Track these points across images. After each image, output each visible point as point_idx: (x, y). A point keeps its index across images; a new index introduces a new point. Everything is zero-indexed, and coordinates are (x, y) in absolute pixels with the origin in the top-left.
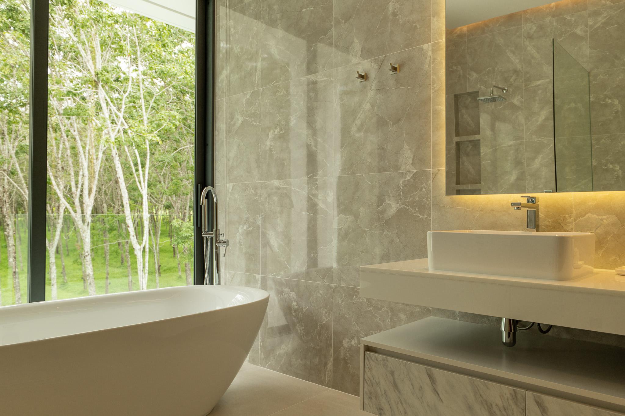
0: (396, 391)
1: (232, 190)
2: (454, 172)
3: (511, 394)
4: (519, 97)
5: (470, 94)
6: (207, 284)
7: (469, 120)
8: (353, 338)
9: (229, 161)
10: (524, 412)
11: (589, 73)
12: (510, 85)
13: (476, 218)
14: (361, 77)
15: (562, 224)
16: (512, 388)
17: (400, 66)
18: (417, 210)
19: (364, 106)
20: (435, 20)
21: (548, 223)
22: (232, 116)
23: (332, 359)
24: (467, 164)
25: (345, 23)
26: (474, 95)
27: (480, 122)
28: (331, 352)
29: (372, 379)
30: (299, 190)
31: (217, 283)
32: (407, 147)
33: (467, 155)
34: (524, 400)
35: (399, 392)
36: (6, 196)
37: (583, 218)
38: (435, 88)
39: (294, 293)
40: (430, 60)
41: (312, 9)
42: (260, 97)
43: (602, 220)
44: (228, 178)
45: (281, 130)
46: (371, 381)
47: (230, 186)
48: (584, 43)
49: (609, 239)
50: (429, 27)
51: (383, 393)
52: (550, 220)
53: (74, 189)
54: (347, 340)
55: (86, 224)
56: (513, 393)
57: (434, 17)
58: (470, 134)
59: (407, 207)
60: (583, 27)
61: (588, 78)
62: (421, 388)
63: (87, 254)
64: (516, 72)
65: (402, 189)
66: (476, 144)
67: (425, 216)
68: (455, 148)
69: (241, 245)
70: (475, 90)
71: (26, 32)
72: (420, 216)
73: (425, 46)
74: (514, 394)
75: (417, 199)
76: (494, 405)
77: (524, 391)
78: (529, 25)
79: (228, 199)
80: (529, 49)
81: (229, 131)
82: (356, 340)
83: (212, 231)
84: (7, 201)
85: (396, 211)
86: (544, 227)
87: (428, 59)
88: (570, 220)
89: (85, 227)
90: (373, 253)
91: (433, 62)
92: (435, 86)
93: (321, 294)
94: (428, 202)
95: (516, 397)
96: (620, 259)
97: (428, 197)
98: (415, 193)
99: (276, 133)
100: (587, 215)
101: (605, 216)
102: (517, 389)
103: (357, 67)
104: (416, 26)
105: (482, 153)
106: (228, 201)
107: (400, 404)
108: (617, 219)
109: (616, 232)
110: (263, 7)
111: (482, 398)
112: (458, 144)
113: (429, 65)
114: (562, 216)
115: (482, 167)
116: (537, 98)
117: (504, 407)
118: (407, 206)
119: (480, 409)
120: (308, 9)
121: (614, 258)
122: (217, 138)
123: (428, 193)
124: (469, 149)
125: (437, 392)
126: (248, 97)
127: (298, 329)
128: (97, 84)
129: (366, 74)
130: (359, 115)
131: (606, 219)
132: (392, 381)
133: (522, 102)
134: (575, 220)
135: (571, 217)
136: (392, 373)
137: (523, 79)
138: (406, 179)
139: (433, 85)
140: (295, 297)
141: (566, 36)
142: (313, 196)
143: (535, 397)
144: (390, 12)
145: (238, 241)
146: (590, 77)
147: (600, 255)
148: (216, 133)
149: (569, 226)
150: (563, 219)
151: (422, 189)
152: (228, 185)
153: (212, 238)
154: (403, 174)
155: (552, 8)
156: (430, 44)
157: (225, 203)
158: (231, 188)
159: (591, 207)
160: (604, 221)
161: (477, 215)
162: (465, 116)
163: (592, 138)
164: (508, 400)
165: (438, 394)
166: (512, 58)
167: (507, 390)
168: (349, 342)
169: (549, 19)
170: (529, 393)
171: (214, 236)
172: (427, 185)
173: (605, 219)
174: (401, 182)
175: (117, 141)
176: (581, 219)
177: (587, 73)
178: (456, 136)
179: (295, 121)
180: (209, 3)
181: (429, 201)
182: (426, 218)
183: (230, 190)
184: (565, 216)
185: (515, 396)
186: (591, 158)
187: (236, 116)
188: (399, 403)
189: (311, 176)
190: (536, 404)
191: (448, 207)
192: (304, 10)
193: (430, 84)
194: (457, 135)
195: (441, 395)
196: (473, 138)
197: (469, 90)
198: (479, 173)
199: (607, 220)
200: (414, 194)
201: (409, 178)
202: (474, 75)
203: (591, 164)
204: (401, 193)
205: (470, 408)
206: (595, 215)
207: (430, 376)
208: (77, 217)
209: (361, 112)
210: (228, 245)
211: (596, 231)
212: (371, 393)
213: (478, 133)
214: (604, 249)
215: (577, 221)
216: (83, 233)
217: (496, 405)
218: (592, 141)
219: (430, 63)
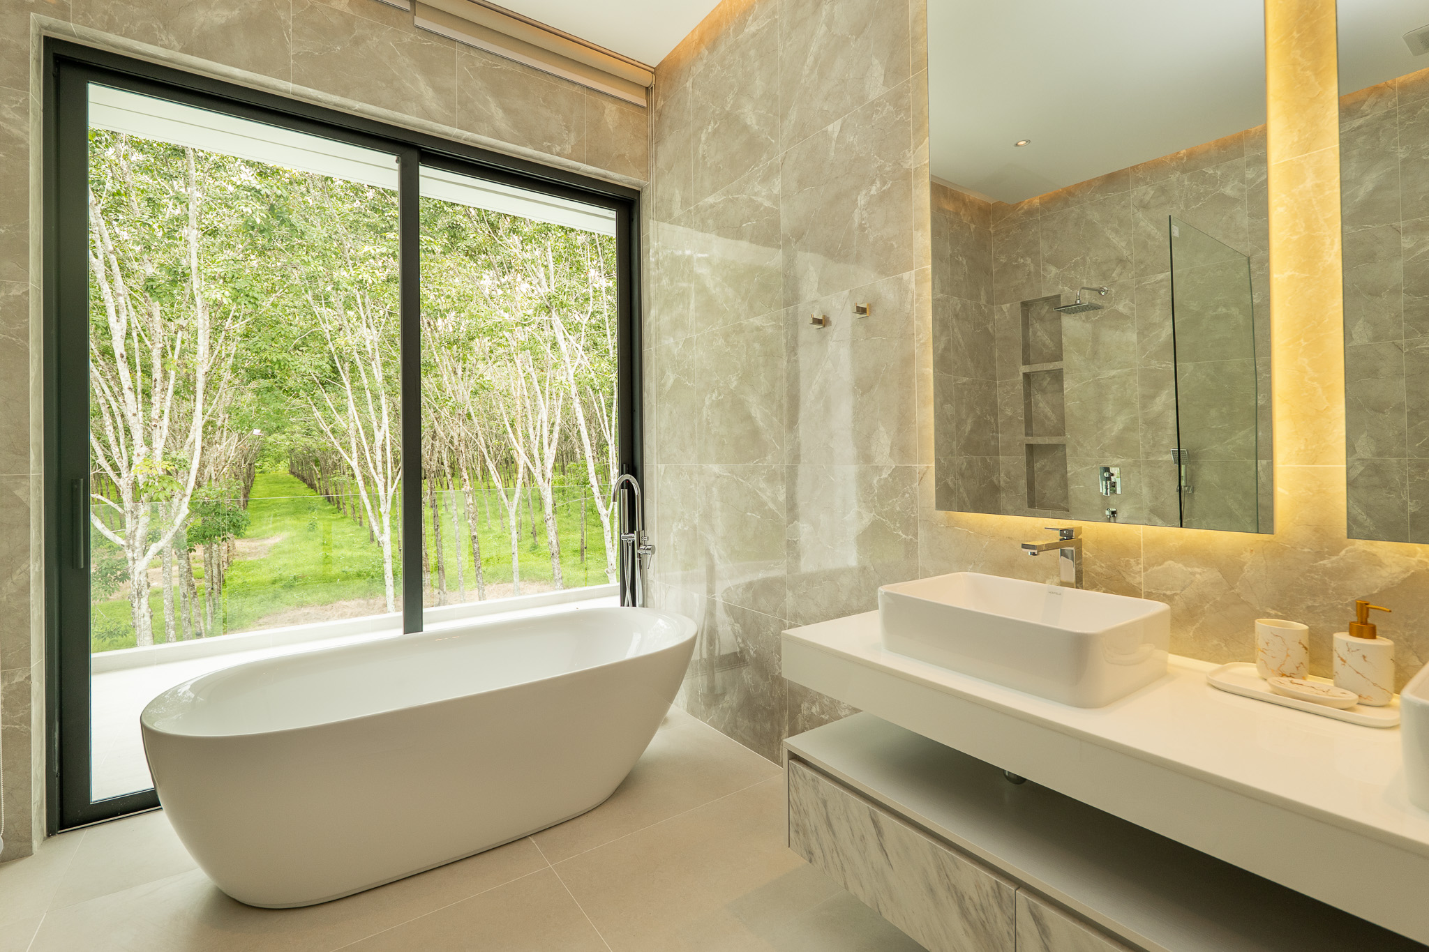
0: (830, 832)
1: (664, 473)
2: (1021, 417)
3: (992, 888)
4: (1127, 302)
5: (1047, 299)
6: (628, 606)
7: (1046, 339)
8: (814, 703)
9: (660, 433)
10: (1012, 924)
11: (1249, 259)
12: (1113, 283)
13: (984, 547)
14: (817, 321)
15: (1124, 574)
16: (994, 878)
17: (869, 305)
18: (898, 525)
19: (823, 365)
20: (919, 234)
21: (1099, 570)
22: (663, 373)
23: (787, 728)
24: (1042, 404)
25: (796, 243)
26: (1054, 301)
27: (1063, 341)
28: (786, 718)
29: (799, 804)
30: (742, 481)
31: (641, 602)
32: (882, 429)
33: (1043, 391)
34: (1012, 904)
35: (834, 834)
36: (461, 445)
37: (1160, 567)
38: (920, 340)
39: (739, 625)
40: (913, 297)
41: (754, 222)
42: (694, 348)
43: (1193, 574)
44: (659, 456)
45: (720, 395)
46: (797, 806)
47: (662, 467)
48: (1239, 208)
49: (1206, 607)
50: (910, 246)
51: (814, 829)
52: (1103, 565)
53: (532, 437)
54: (806, 705)
55: (546, 481)
56: (995, 887)
57: (917, 230)
58: (1049, 361)
59: (884, 520)
60: (1236, 183)
61: (1247, 266)
62: (863, 838)
63: (548, 517)
64: (1121, 261)
65: (876, 491)
66: (1057, 376)
67: (910, 537)
68: (1022, 381)
69: (675, 549)
70: (1053, 294)
71: (470, 252)
72: (902, 534)
73: (906, 276)
74: (996, 890)
75: (898, 509)
76: (967, 898)
77: (1013, 889)
78: (1142, 188)
79: (660, 485)
80: (1142, 224)
81: (659, 394)
82: (818, 707)
83: (633, 533)
84: (463, 452)
85: (869, 524)
86: (1093, 575)
87: (910, 295)
88: (1136, 568)
89: (546, 485)
90: (838, 583)
91: (917, 300)
92: (921, 336)
93: (772, 633)
94: (913, 515)
95: (1000, 895)
96: (1226, 646)
97: (913, 507)
98: (895, 500)
99: (713, 398)
100: (1167, 564)
101: (1198, 567)
102: (1003, 883)
103: (813, 307)
104: (892, 245)
105: (1067, 388)
106: (659, 488)
107: (835, 855)
108: (1221, 576)
109: (1218, 599)
110: (695, 223)
111: (949, 880)
112: (1026, 376)
113: (912, 305)
114: (1123, 559)
115: (1066, 410)
116: (1159, 301)
117: (981, 905)
118: (884, 518)
119: (947, 898)
120: (750, 223)
121: (1215, 642)
122: (645, 402)
123: (913, 502)
124: (1045, 383)
125: (884, 850)
126: (680, 347)
127: (745, 677)
128: (550, 311)
129: (824, 316)
130: (817, 377)
131: (1200, 574)
132: (825, 815)
133: (1132, 309)
134: (1145, 569)
135: (1138, 564)
136: (825, 803)
137: (1133, 272)
138: (882, 477)
139: (918, 335)
140: (740, 631)
141: (1206, 199)
142: (760, 491)
143: (1029, 905)
144: (856, 225)
145: (672, 543)
146: (1251, 265)
147: (1191, 634)
148: (645, 395)
149: (1135, 578)
150: (1126, 566)
151: (904, 494)
152: (659, 466)
153: (633, 542)
154: (878, 469)
155: (1182, 159)
156: (913, 272)
157: (656, 489)
158: (663, 470)
159: (1174, 549)
160: (1198, 576)
161: (987, 543)
162: (1039, 334)
163: (1257, 362)
164: (987, 895)
165: (887, 855)
166: (1114, 239)
167: (987, 878)
168: (809, 709)
169: (1177, 176)
170: (1021, 895)
171: (635, 539)
172: (911, 488)
173: (1198, 573)
174: (875, 482)
175: (576, 378)
176: (1156, 568)
177: (1245, 258)
178: (1024, 364)
179: (735, 383)
180: (633, 220)
181: (914, 513)
182: (911, 539)
183: (662, 474)
184: (1127, 560)
185: (998, 891)
186: (1255, 394)
187: (667, 373)
188: (835, 851)
189: (757, 463)
190: (1031, 917)
191: (942, 526)
192: (744, 225)
193: (914, 334)
194: (1026, 362)
195: (889, 857)
196: (1051, 367)
197: (1045, 294)
198: (1062, 419)
199: (1203, 576)
200: (893, 501)
201: (886, 476)
202: (1053, 270)
203: (1254, 402)
204: (876, 498)
205: (931, 890)
206: (1180, 565)
207: (875, 823)
208: (537, 473)
209: (819, 374)
210: (653, 553)
211: (1183, 592)
212: (797, 825)
213: (1059, 357)
214: (1198, 625)
215: (1149, 571)
216: (544, 491)
217: (970, 899)
218: (1257, 367)
219: (913, 301)
